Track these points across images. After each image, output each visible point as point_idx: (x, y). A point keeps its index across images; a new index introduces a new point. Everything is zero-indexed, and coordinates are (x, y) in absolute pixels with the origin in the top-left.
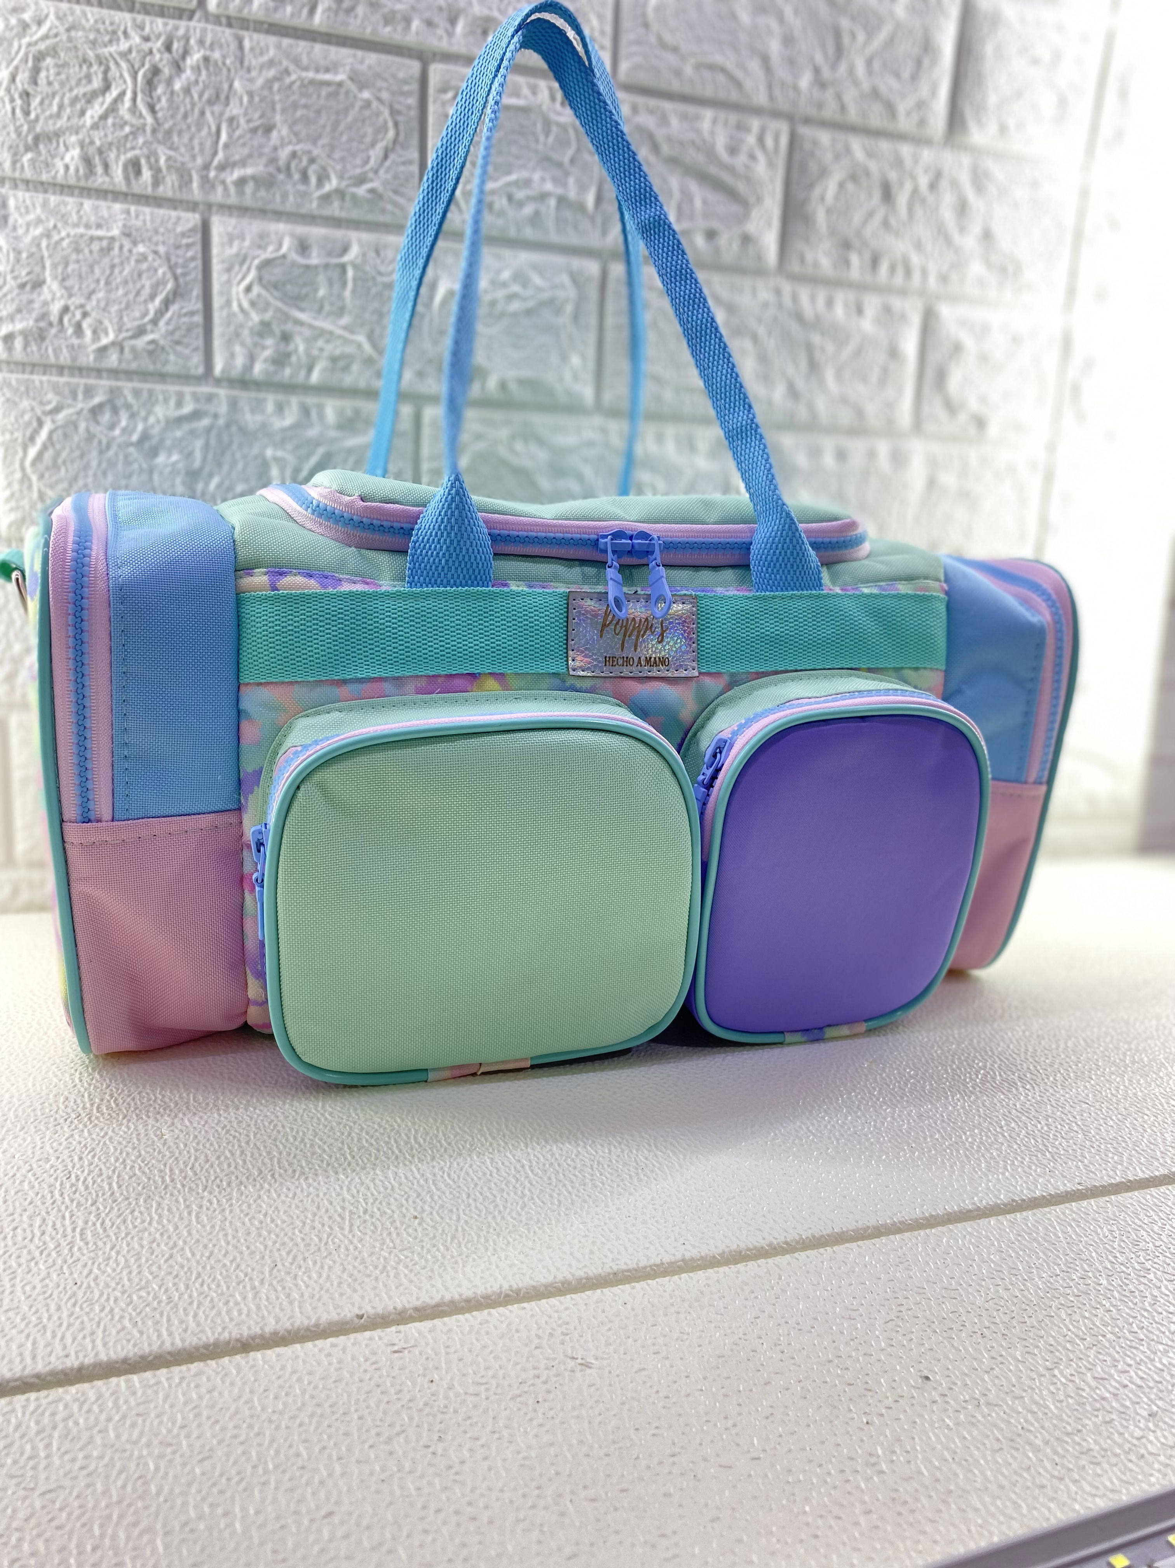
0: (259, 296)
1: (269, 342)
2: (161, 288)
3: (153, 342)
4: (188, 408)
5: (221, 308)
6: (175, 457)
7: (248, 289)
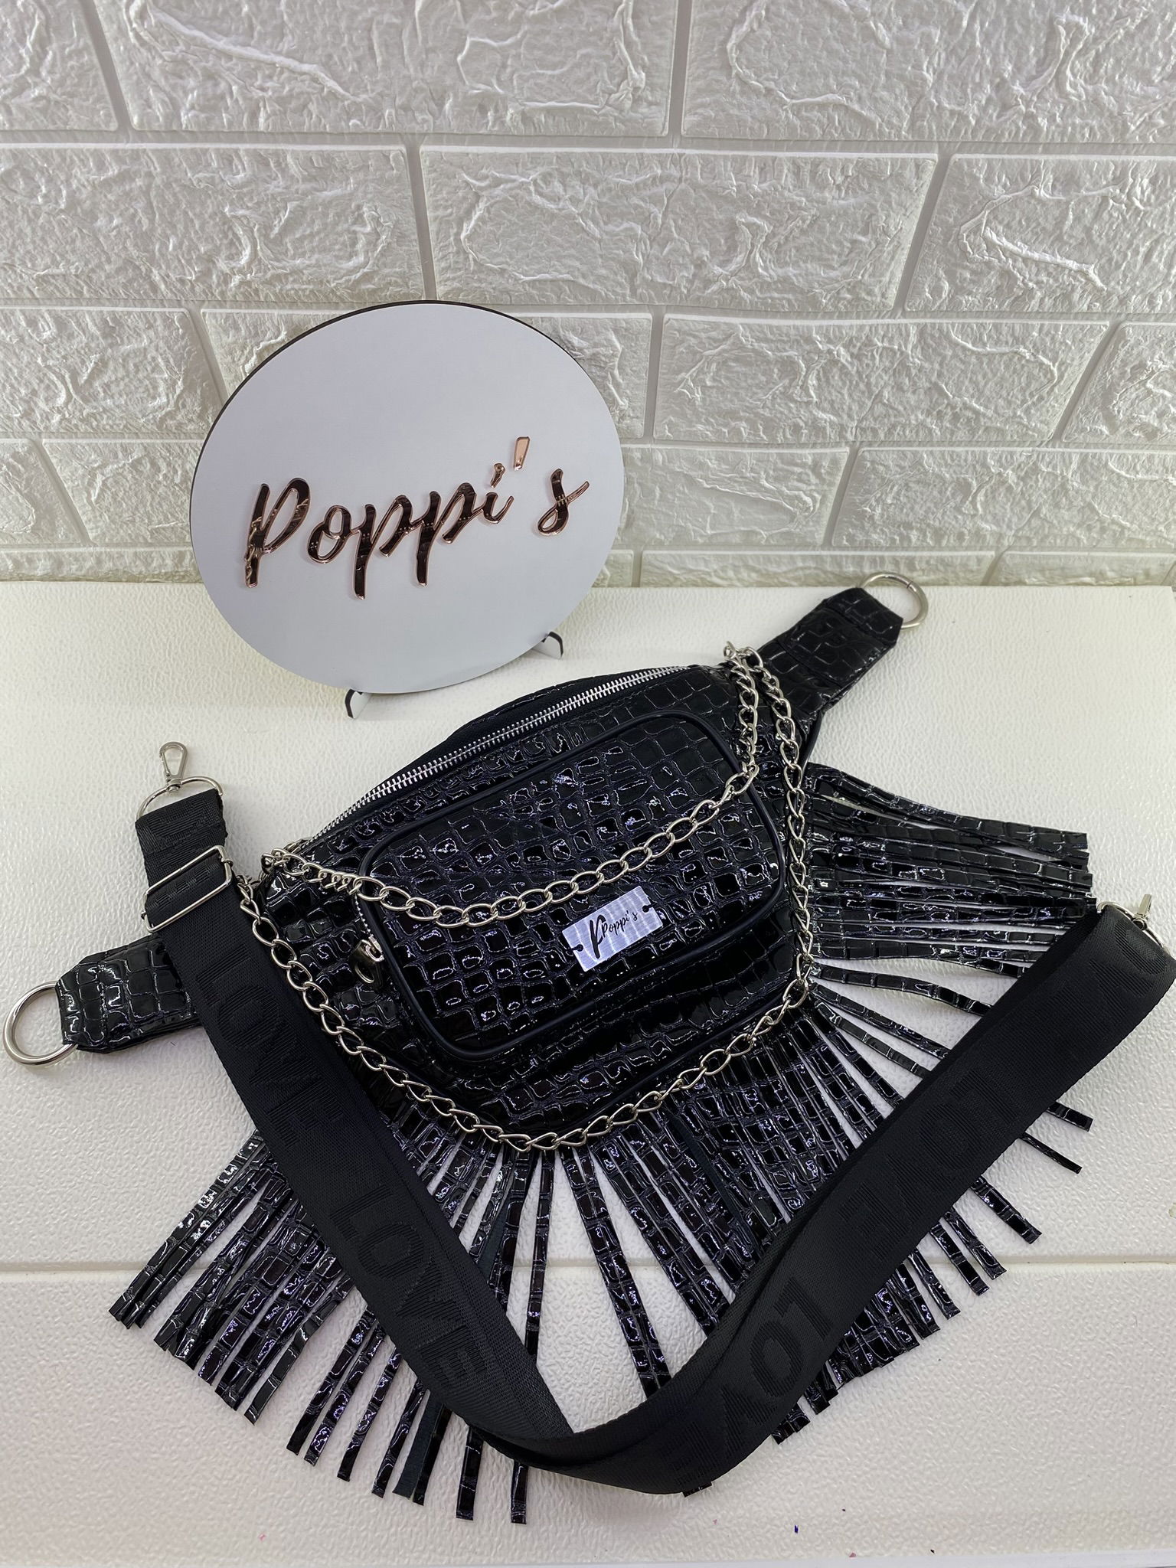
0: (160, 24)
1: (191, 82)
2: (27, 26)
3: (40, 98)
4: (113, 171)
5: (116, 40)
6: (115, 222)
7: (142, 15)
